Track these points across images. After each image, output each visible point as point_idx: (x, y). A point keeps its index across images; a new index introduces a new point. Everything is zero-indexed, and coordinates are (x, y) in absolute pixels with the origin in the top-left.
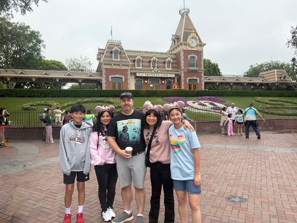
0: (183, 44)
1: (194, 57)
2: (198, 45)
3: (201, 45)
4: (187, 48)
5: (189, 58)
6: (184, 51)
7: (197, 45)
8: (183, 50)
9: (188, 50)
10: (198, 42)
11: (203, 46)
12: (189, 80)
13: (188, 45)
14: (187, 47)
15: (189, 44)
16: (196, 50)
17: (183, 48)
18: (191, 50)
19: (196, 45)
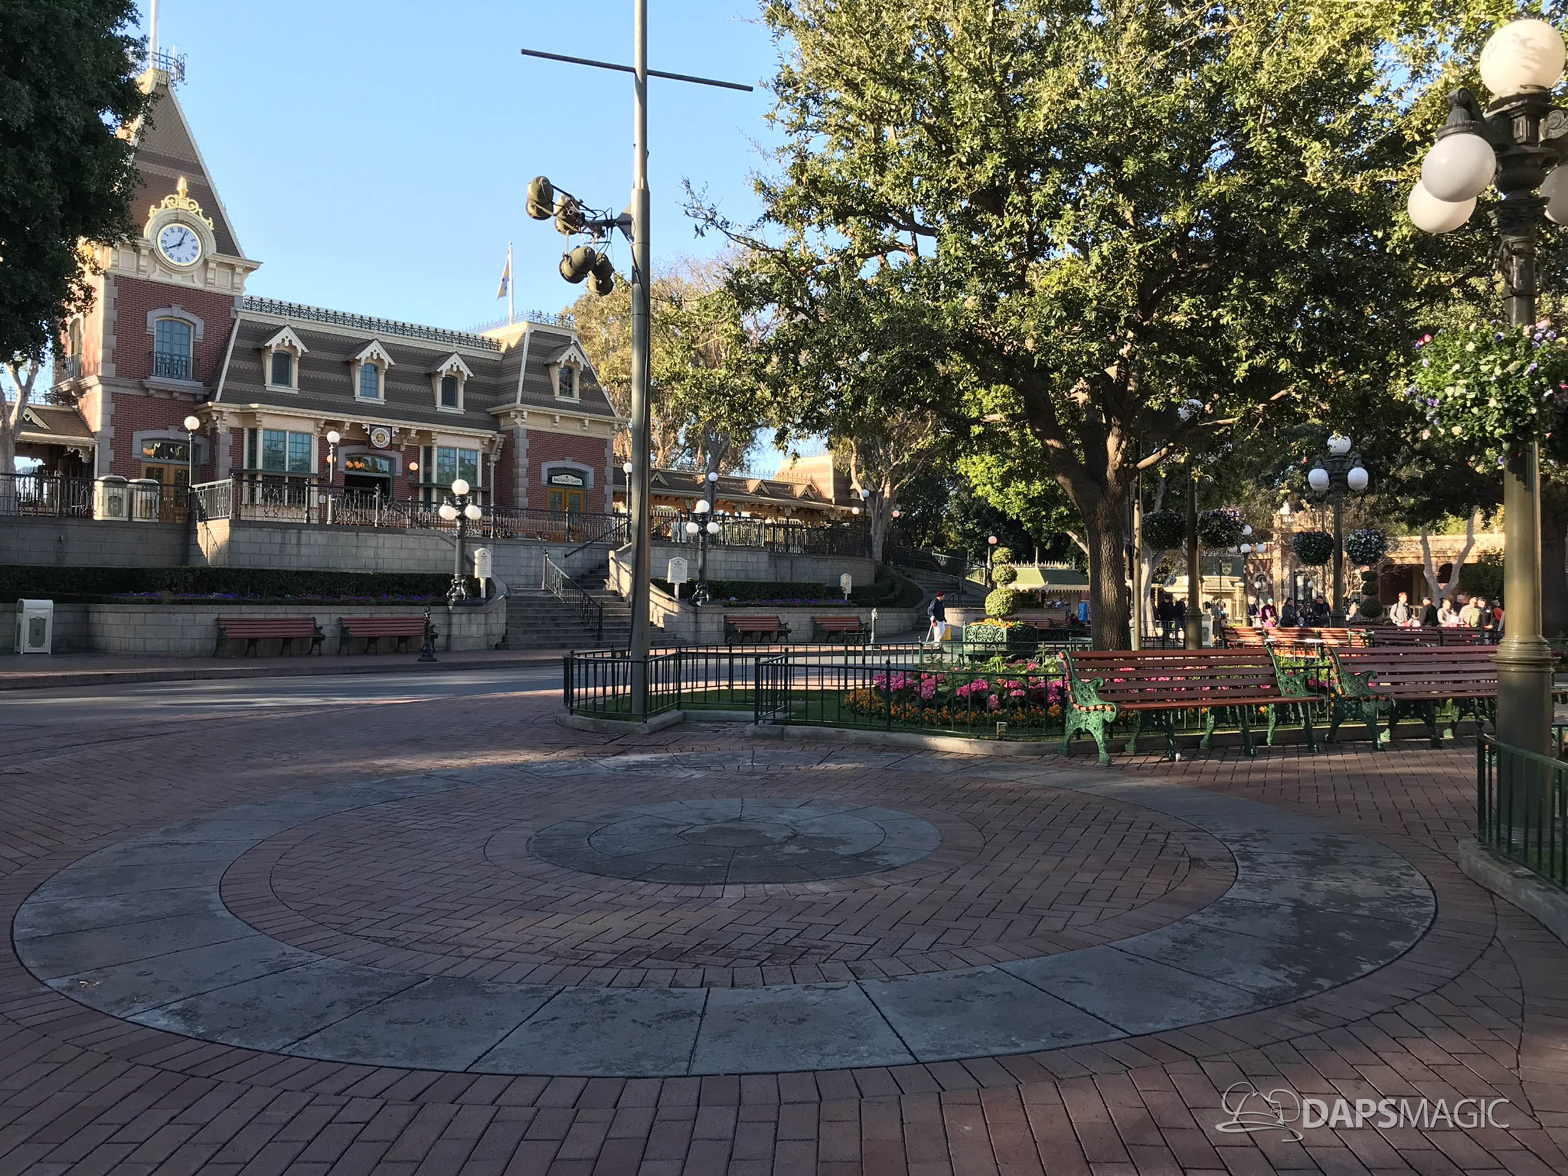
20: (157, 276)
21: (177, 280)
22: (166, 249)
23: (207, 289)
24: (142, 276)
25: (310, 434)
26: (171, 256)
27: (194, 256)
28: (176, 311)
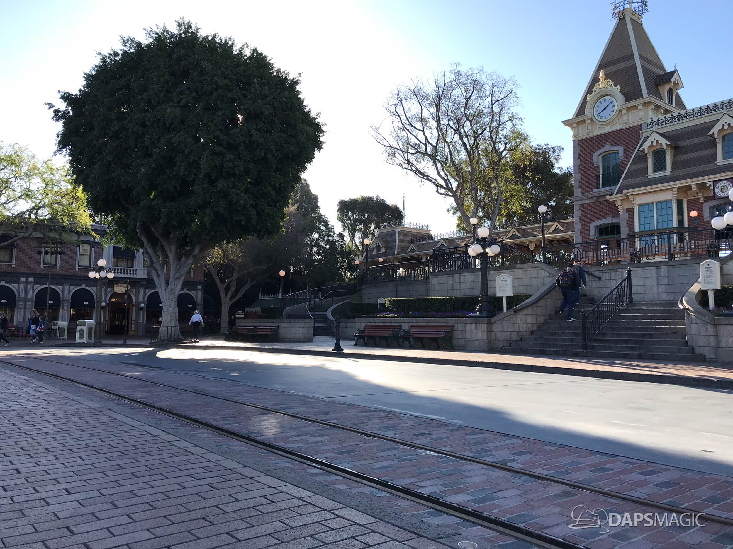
20: (597, 132)
21: (608, 129)
22: (598, 115)
23: (625, 127)
24: (591, 135)
25: (671, 200)
26: (601, 118)
27: (613, 111)
28: (608, 148)
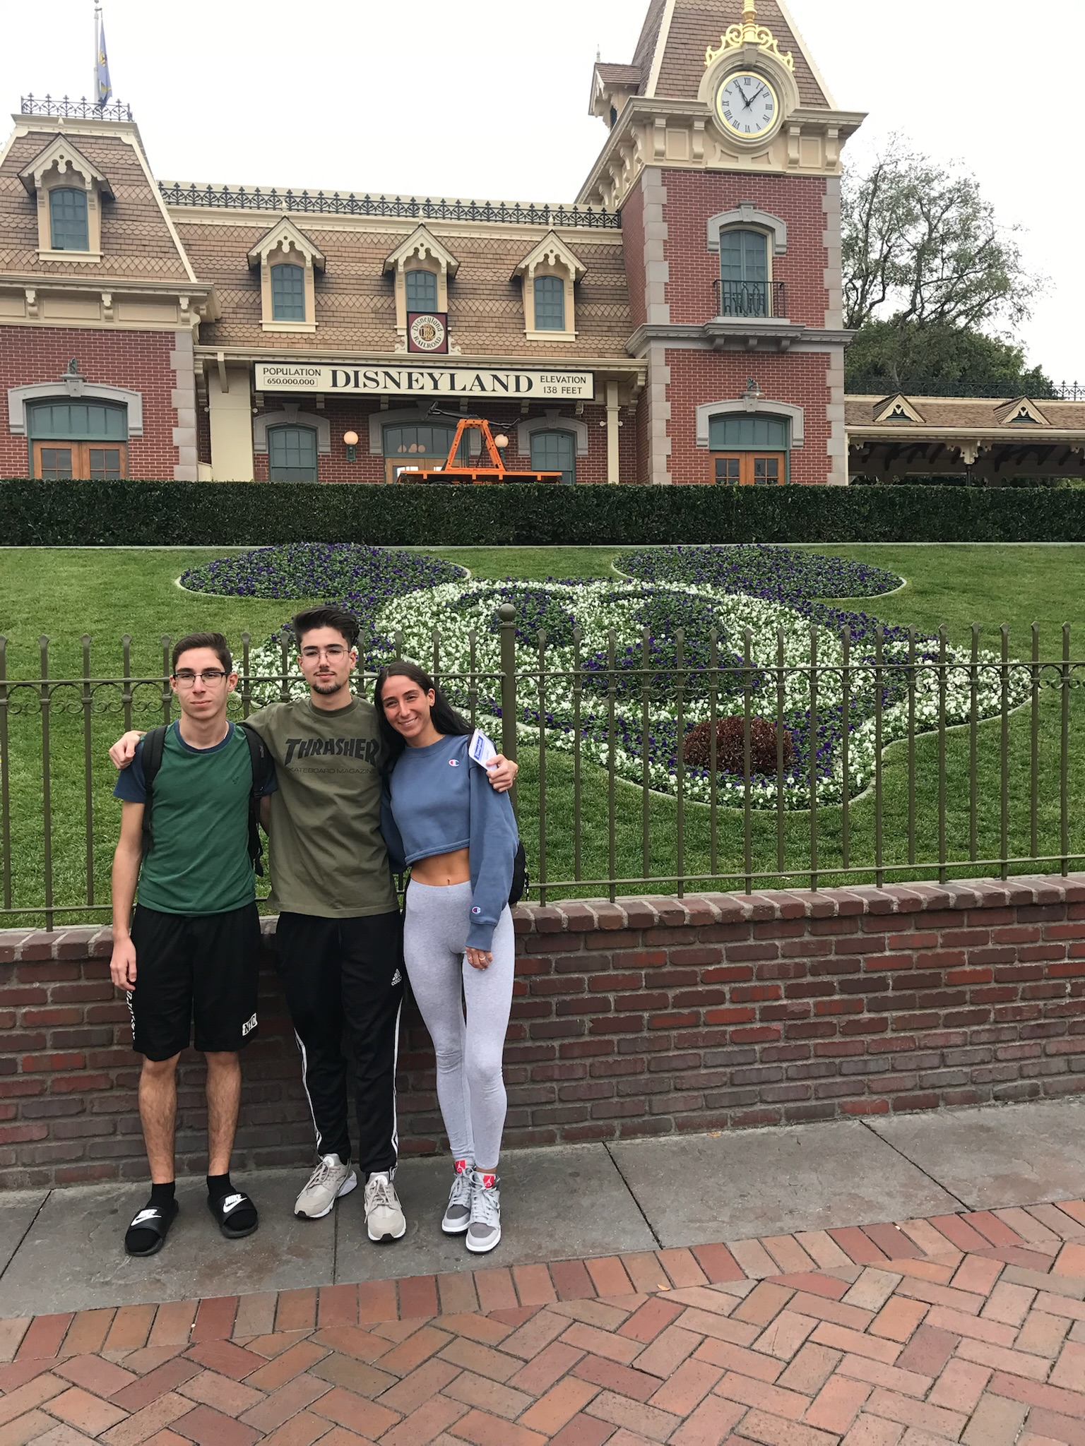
0: (660, 122)
1: (759, 233)
2: (795, 131)
3: (815, 131)
4: (699, 156)
5: (714, 235)
6: (671, 176)
7: (784, 129)
8: (664, 170)
9: (709, 172)
10: (793, 102)
11: (833, 133)
12: (713, 419)
13: (699, 125)
14: (698, 149)
15: (709, 122)
16: (776, 167)
17: (660, 154)
18: (728, 173)
19: (768, 128)
